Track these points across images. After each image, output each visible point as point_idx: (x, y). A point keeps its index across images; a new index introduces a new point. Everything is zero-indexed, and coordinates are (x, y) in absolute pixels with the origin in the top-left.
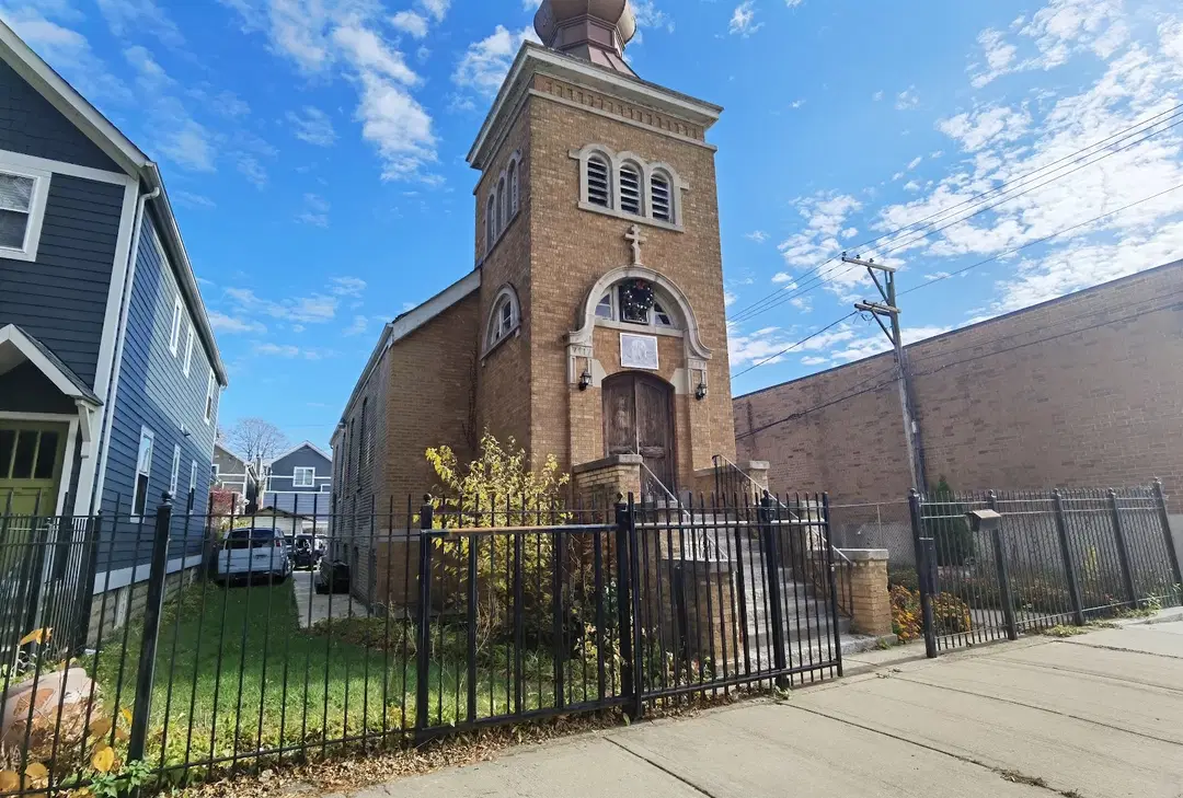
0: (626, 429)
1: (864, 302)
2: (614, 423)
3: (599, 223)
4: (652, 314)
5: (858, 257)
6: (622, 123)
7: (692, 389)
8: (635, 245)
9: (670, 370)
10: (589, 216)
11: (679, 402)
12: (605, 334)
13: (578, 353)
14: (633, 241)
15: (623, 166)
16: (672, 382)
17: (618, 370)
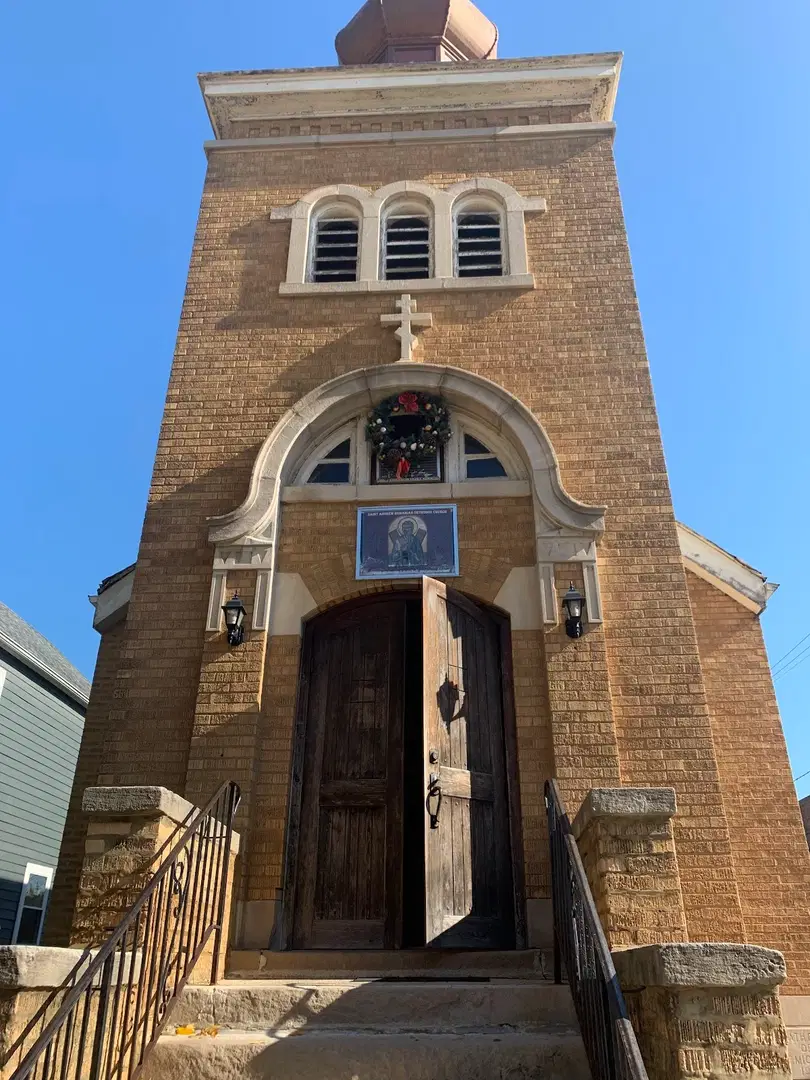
3: (325, 312)
4: (456, 461)
7: (553, 615)
8: (404, 332)
9: (496, 576)
10: (305, 305)
11: (521, 650)
12: (319, 515)
13: (232, 564)
14: (399, 324)
15: (390, 210)
16: (498, 602)
17: (351, 591)
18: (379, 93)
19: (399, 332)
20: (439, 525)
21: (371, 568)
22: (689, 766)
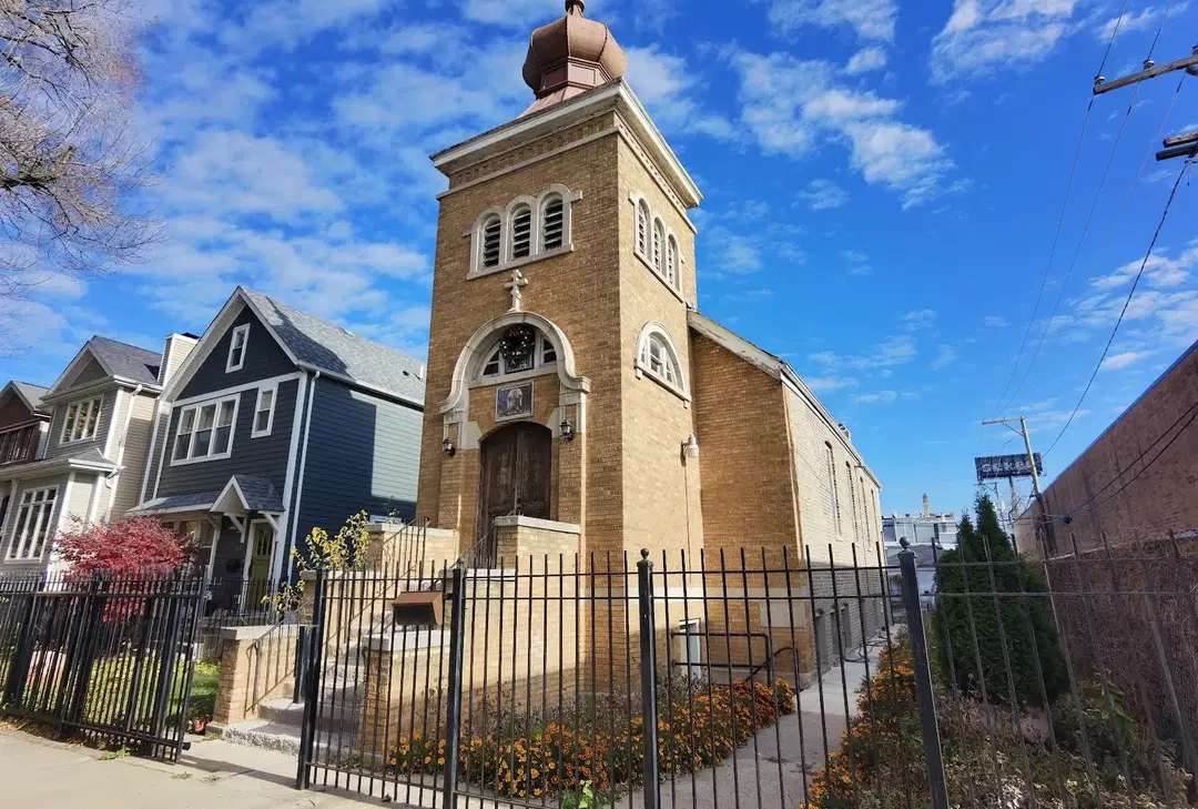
0: (507, 486)
1: (1166, 146)
2: (495, 484)
3: (484, 286)
4: (539, 355)
5: (1147, 65)
6: (514, 171)
8: (515, 291)
9: (548, 412)
10: (477, 284)
11: (554, 446)
12: (484, 393)
13: (450, 421)
14: (512, 288)
15: (515, 214)
16: (548, 426)
17: (494, 426)
18: (509, 139)
19: (512, 292)
20: (527, 391)
21: (501, 415)
22: (612, 493)
